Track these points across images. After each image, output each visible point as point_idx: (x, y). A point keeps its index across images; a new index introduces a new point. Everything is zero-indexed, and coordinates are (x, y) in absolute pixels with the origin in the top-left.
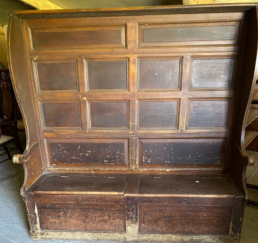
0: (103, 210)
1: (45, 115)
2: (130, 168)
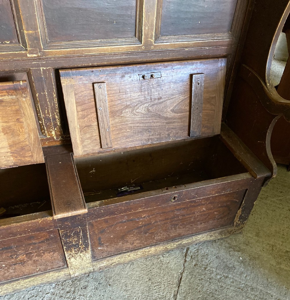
0: (11, 248)
2: (45, 136)
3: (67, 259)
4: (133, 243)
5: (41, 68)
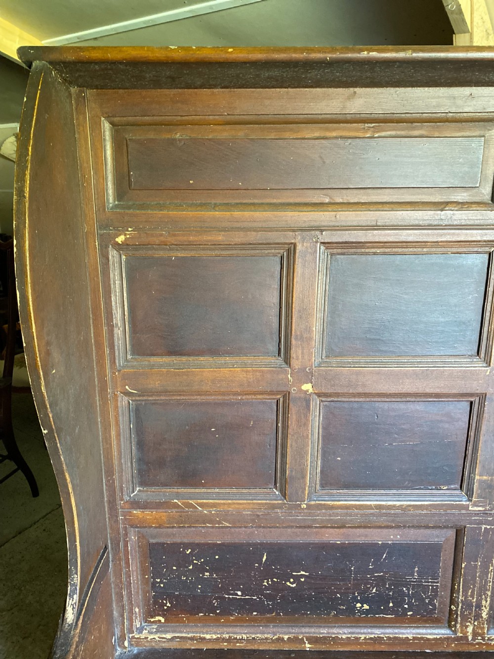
1: (141, 445)
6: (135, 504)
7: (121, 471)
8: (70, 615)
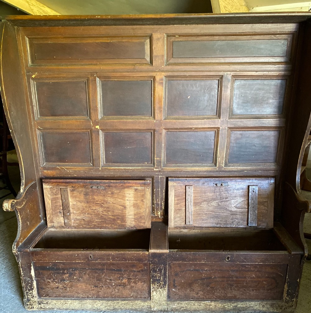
0: (120, 270)
1: (45, 147)
2: (155, 214)
3: (151, 292)
4: (198, 294)
5: (160, 176)
6: (45, 168)
7: (39, 156)
8: (22, 191)
